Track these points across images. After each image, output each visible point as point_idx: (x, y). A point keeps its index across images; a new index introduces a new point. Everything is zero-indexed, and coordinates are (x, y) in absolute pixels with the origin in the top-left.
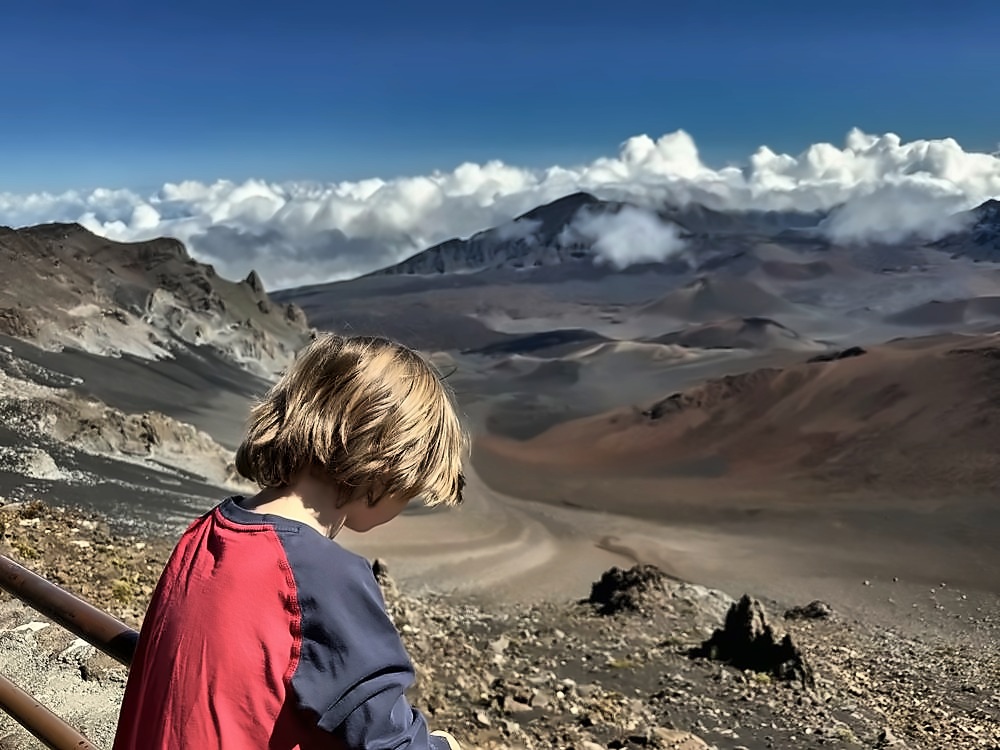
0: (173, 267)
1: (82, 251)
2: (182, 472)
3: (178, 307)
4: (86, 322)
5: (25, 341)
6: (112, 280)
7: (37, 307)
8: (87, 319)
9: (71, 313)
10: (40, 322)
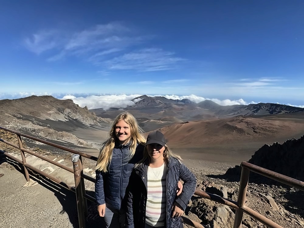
0: (70, 104)
1: (52, 101)
2: (69, 143)
3: (71, 112)
4: (51, 114)
5: (38, 117)
6: (58, 107)
7: (41, 111)
9: (48, 112)
10: (41, 114)
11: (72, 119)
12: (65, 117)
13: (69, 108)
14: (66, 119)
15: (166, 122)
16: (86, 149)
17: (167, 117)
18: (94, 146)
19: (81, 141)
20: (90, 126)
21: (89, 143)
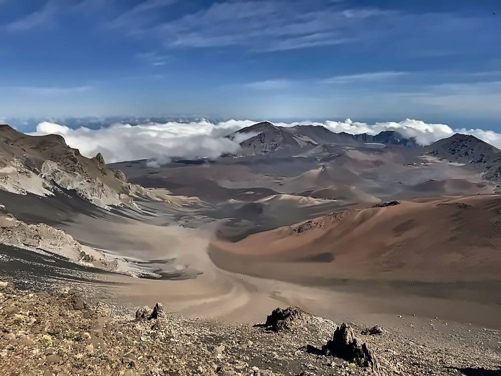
0: (58, 149)
1: (9, 139)
2: (56, 255)
3: (59, 170)
4: (9, 176)
6: (24, 155)
11: (62, 189)
14: (48, 188)
16: (101, 275)
18: (123, 267)
19: (88, 251)
20: (112, 211)
21: (110, 257)
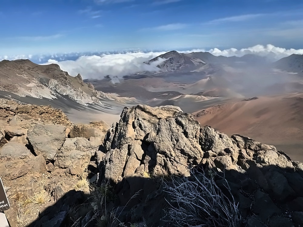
0: (56, 72)
1: (30, 68)
3: (58, 84)
4: (32, 88)
5: (15, 93)
6: (39, 76)
7: (18, 84)
8: (32, 87)
9: (28, 86)
10: (19, 88)
11: (61, 95)
12: (51, 92)
13: (54, 77)
14: (53, 95)
15: (213, 98)
17: (215, 89)
20: (88, 107)
